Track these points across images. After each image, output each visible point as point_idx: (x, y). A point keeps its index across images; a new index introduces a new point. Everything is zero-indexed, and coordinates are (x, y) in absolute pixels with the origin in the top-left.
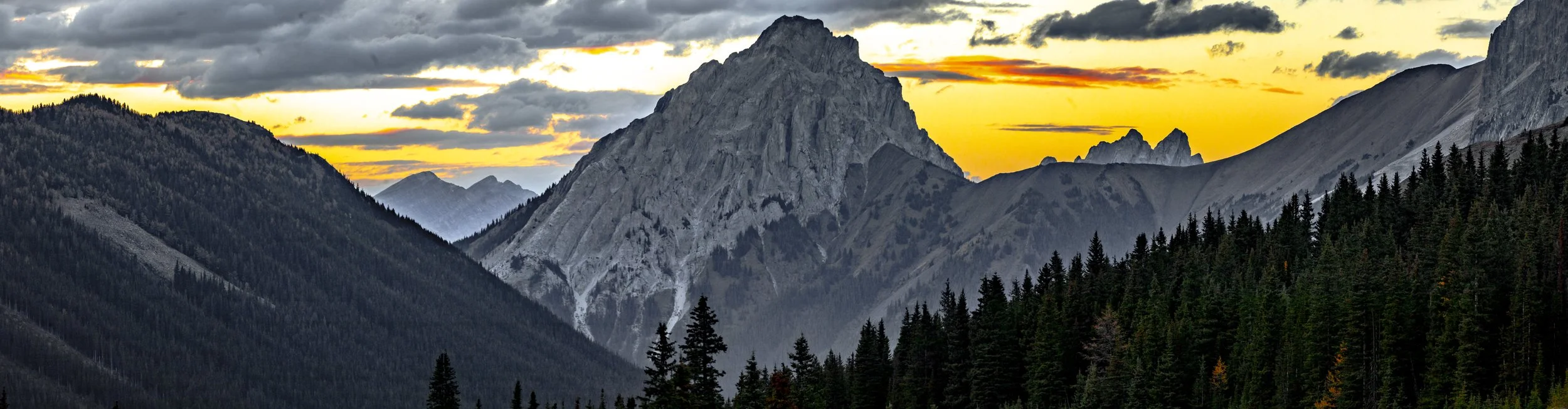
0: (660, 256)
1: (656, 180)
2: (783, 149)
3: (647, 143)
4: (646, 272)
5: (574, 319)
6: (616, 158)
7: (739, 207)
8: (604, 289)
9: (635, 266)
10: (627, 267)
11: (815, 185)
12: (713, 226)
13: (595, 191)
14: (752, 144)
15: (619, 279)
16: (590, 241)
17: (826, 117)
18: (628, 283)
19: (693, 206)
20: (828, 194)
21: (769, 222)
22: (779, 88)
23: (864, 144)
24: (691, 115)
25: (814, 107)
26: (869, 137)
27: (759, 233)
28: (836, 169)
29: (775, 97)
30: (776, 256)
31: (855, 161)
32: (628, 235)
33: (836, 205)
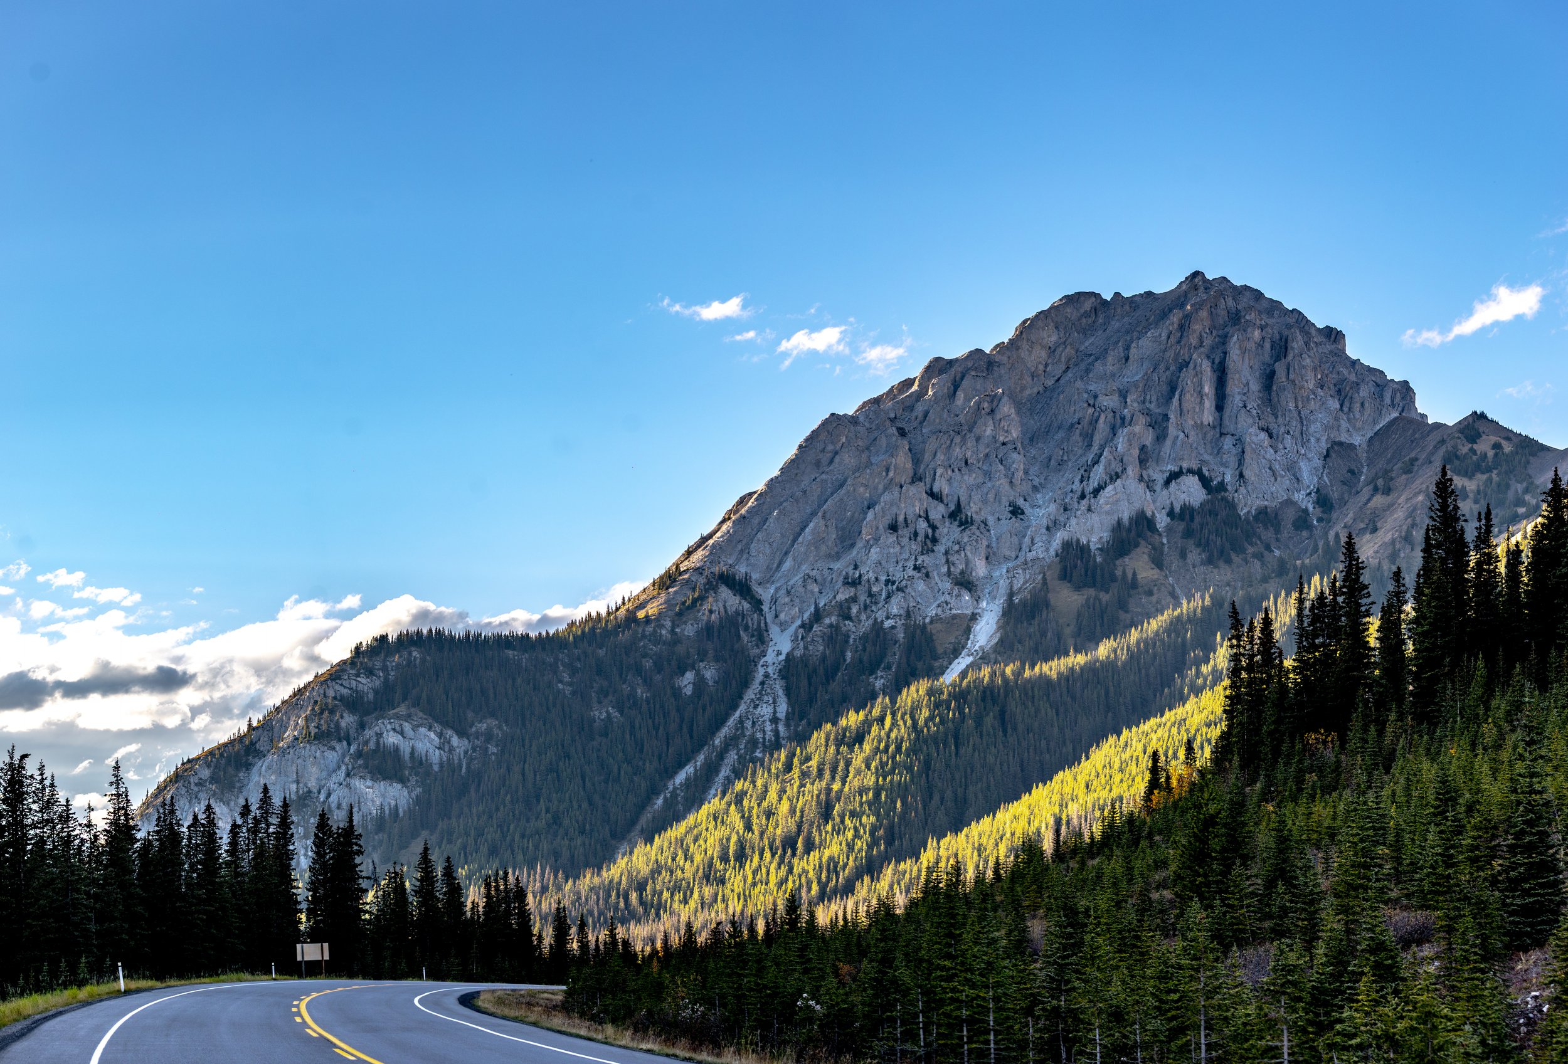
0: (951, 558)
1: (958, 439)
2: (1209, 404)
3: (955, 392)
4: (921, 586)
5: (756, 671)
6: (892, 415)
7: (1118, 477)
8: (829, 615)
9: (898, 576)
10: (883, 578)
11: (1268, 456)
12: (1065, 510)
13: (837, 459)
14: (1153, 396)
15: (863, 598)
16: (818, 542)
17: (1290, 357)
18: (880, 605)
19: (1035, 489)
20: (1294, 475)
21: (1177, 510)
22: (1204, 314)
23: (1358, 415)
24: (1046, 365)
25: (1268, 345)
26: (1367, 405)
27: (1158, 526)
28: (1308, 440)
29: (1197, 327)
30: (1189, 561)
31: (1343, 438)
32: (893, 527)
33: (1310, 494)
